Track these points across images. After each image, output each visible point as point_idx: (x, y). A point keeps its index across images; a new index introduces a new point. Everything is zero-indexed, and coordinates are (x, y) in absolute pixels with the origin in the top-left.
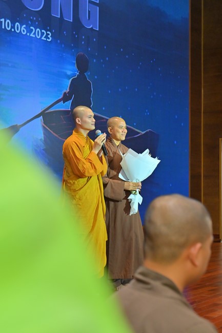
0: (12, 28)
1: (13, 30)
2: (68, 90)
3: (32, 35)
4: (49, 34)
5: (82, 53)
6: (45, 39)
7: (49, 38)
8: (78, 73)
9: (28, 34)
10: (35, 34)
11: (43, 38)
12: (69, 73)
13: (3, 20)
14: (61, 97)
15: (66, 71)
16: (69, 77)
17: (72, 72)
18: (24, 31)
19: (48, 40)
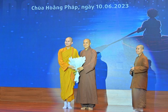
0: (102, 7)
1: (103, 8)
2: (141, 27)
3: (115, 8)
4: (127, 5)
5: (152, 9)
6: (124, 7)
7: (127, 7)
8: (149, 18)
9: (113, 8)
10: (117, 6)
11: (123, 7)
12: (142, 19)
13: (98, 5)
14: (136, 30)
15: (140, 19)
16: (142, 21)
17: (144, 19)
18: (110, 7)
19: (126, 7)
